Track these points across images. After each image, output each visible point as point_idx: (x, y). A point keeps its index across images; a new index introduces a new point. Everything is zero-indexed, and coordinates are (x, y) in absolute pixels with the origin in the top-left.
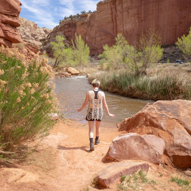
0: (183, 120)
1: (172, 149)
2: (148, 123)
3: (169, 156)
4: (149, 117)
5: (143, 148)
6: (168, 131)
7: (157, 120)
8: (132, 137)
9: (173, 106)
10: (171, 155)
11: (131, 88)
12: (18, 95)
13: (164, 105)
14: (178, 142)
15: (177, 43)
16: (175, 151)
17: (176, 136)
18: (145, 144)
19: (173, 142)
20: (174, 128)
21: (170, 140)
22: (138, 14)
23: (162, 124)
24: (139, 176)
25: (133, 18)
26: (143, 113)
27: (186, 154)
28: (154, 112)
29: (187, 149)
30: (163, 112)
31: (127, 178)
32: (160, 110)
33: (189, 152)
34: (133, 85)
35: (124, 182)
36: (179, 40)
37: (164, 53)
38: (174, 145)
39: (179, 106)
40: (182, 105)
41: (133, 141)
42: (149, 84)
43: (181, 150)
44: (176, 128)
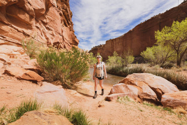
0: (147, 82)
1: (142, 95)
2: (129, 83)
3: (141, 99)
4: (129, 80)
5: (127, 91)
6: (139, 87)
7: (134, 82)
8: (122, 85)
9: (141, 76)
10: (142, 98)
11: (120, 72)
12: (77, 60)
13: (136, 75)
14: (145, 92)
15: (141, 54)
16: (144, 96)
17: (143, 89)
18: (128, 89)
19: (142, 92)
20: (142, 86)
21: (141, 91)
22: (122, 44)
23: (136, 84)
24: (126, 98)
25: (120, 46)
26: (127, 79)
27: (150, 98)
28: (131, 78)
29: (150, 96)
30: (137, 78)
31: (120, 98)
32: (135, 77)
33: (152, 97)
34: (121, 70)
35: (119, 99)
36: (142, 53)
37: (135, 59)
38: (143, 93)
39: (144, 75)
40: (146, 75)
41: (122, 87)
42: (129, 70)
43: (147, 96)
44: (143, 85)
